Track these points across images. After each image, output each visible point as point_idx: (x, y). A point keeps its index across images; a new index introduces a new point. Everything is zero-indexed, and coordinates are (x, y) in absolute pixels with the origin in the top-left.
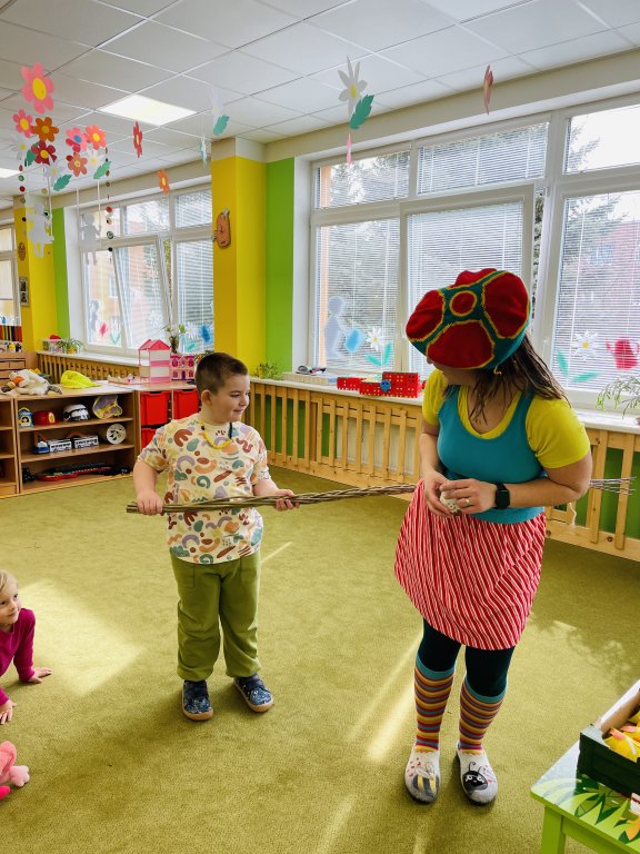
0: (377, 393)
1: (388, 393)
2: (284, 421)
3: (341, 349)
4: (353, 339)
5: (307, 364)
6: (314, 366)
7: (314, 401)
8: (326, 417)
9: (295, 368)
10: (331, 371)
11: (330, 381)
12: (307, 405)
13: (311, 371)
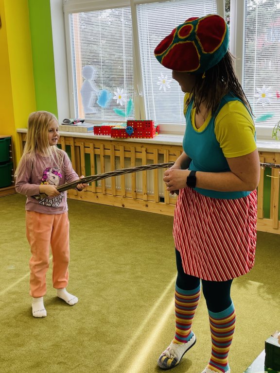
0: (124, 136)
1: (132, 136)
3: (95, 105)
4: (103, 98)
5: (70, 117)
6: (76, 119)
7: (77, 144)
8: (87, 156)
9: (61, 121)
10: (88, 122)
11: (89, 129)
12: (72, 149)
13: (73, 123)
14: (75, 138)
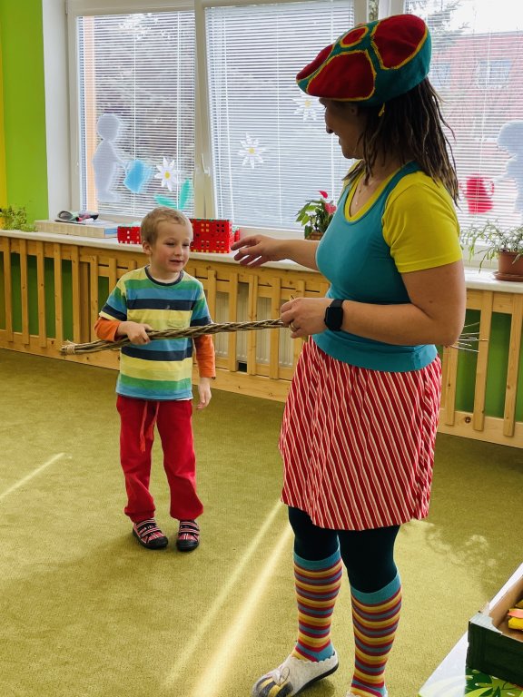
2: (41, 289)
3: (120, 188)
4: (136, 175)
5: (71, 209)
6: (81, 211)
8: (102, 282)
9: (53, 214)
11: (107, 231)
12: (75, 267)
13: (77, 219)
14: (80, 247)
